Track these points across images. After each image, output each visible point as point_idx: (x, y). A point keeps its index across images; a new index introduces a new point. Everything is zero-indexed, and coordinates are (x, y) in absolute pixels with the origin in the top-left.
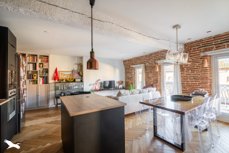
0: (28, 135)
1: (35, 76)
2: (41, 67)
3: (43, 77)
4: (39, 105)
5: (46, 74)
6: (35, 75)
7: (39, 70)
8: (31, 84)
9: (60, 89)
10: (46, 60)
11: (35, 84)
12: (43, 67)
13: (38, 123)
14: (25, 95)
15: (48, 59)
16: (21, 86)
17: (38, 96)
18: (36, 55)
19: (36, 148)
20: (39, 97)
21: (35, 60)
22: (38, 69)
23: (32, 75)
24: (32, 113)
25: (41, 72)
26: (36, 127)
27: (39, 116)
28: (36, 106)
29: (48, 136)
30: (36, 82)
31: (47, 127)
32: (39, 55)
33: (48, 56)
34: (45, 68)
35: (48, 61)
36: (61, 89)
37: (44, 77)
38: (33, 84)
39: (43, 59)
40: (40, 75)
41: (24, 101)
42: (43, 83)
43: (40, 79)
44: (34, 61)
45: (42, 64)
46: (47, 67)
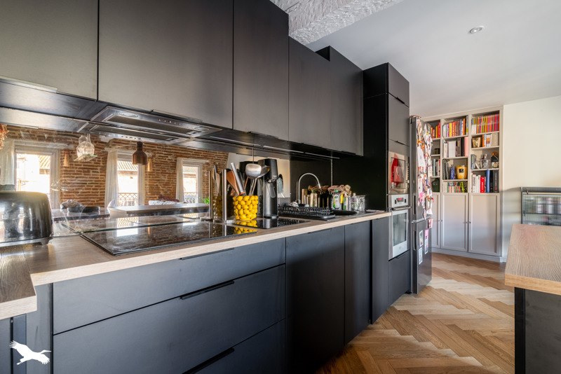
0: (431, 308)
1: (461, 171)
2: (476, 147)
3: (483, 174)
4: (471, 249)
5: (493, 163)
6: (461, 168)
7: (472, 156)
8: (453, 191)
9: (539, 210)
10: (491, 123)
11: (461, 191)
12: (481, 146)
13: (459, 291)
14: (430, 212)
15: (498, 119)
16: (420, 191)
17: (469, 222)
18: (465, 117)
19: (439, 348)
20: (471, 225)
21: (462, 130)
22: (469, 152)
23: (456, 170)
24: (451, 262)
25: (478, 159)
26: (453, 299)
27: (465, 274)
28: (463, 249)
29: (476, 336)
30: (463, 187)
31: (481, 312)
32: (474, 115)
33: (497, 112)
34: (489, 146)
35: (496, 127)
36: (545, 212)
37: (486, 172)
38: (456, 191)
39: (482, 124)
40: (476, 168)
41: (428, 227)
42: (482, 191)
43: (474, 180)
44: (459, 134)
45: (479, 138)
46: (496, 142)
